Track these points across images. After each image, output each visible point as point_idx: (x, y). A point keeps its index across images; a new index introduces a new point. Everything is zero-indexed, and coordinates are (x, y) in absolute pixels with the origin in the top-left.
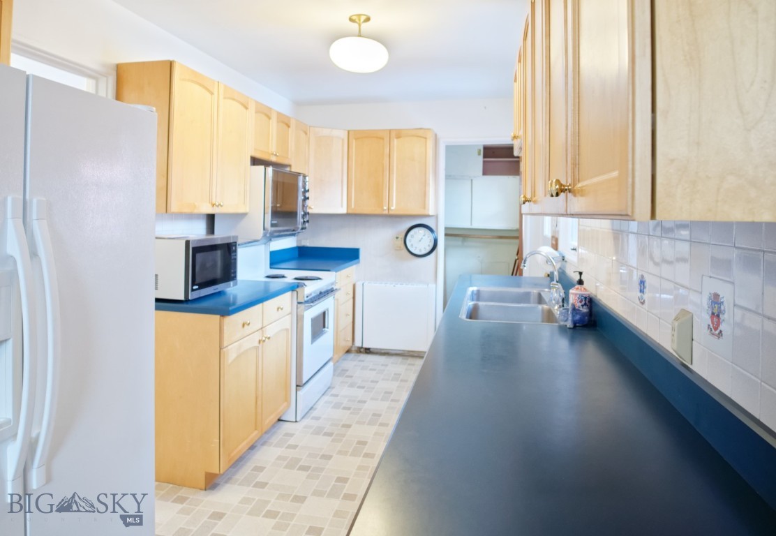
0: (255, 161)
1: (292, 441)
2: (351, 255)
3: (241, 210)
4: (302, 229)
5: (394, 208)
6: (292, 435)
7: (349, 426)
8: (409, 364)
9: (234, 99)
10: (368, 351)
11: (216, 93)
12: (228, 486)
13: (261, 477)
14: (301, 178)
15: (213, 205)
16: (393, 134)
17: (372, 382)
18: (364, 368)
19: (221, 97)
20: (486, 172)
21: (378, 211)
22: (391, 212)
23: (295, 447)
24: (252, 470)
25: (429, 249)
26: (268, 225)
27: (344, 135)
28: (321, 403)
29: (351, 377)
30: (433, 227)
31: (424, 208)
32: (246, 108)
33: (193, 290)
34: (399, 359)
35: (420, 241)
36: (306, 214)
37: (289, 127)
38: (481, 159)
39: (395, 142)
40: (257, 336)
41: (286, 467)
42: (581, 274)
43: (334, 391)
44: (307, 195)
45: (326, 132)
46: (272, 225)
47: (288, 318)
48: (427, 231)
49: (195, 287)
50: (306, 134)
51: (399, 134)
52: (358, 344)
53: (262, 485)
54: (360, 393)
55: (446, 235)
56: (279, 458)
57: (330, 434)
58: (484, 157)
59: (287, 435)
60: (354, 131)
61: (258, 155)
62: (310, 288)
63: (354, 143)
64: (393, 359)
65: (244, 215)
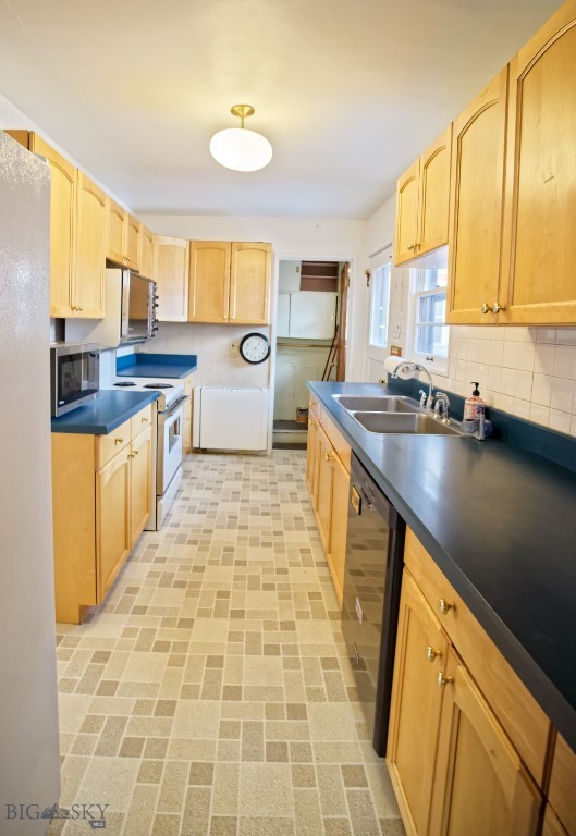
0: (110, 264)
1: (158, 553)
2: (189, 362)
3: (98, 316)
4: (153, 336)
5: (235, 318)
6: (156, 546)
7: (210, 532)
8: (246, 463)
9: (92, 192)
10: (205, 451)
11: (75, 181)
12: (104, 615)
13: (138, 600)
14: (151, 285)
15: (73, 309)
16: (234, 247)
17: (217, 482)
18: (206, 469)
19: (81, 187)
20: (303, 288)
21: (219, 320)
22: (231, 322)
23: (163, 560)
24: (126, 593)
25: (263, 356)
26: (125, 332)
27: (185, 245)
28: (175, 508)
29: (195, 478)
30: (267, 336)
31: (263, 318)
32: (103, 205)
33: (59, 406)
34: (235, 458)
35: (254, 349)
36: (156, 321)
37: (138, 231)
38: (299, 275)
39: (236, 254)
40: (127, 452)
41: (160, 585)
42: (477, 385)
43: (183, 495)
44: (157, 302)
45: (168, 241)
46: (130, 332)
47: (150, 428)
48: (262, 340)
49: (61, 403)
50: (151, 241)
51: (241, 247)
52: (196, 445)
53: (141, 610)
54: (209, 495)
55: (278, 344)
56: (152, 575)
57: (194, 542)
58: (302, 274)
59: (150, 546)
60: (197, 242)
61: (113, 258)
62: (169, 396)
63: (195, 253)
64: (228, 459)
65: (101, 320)
